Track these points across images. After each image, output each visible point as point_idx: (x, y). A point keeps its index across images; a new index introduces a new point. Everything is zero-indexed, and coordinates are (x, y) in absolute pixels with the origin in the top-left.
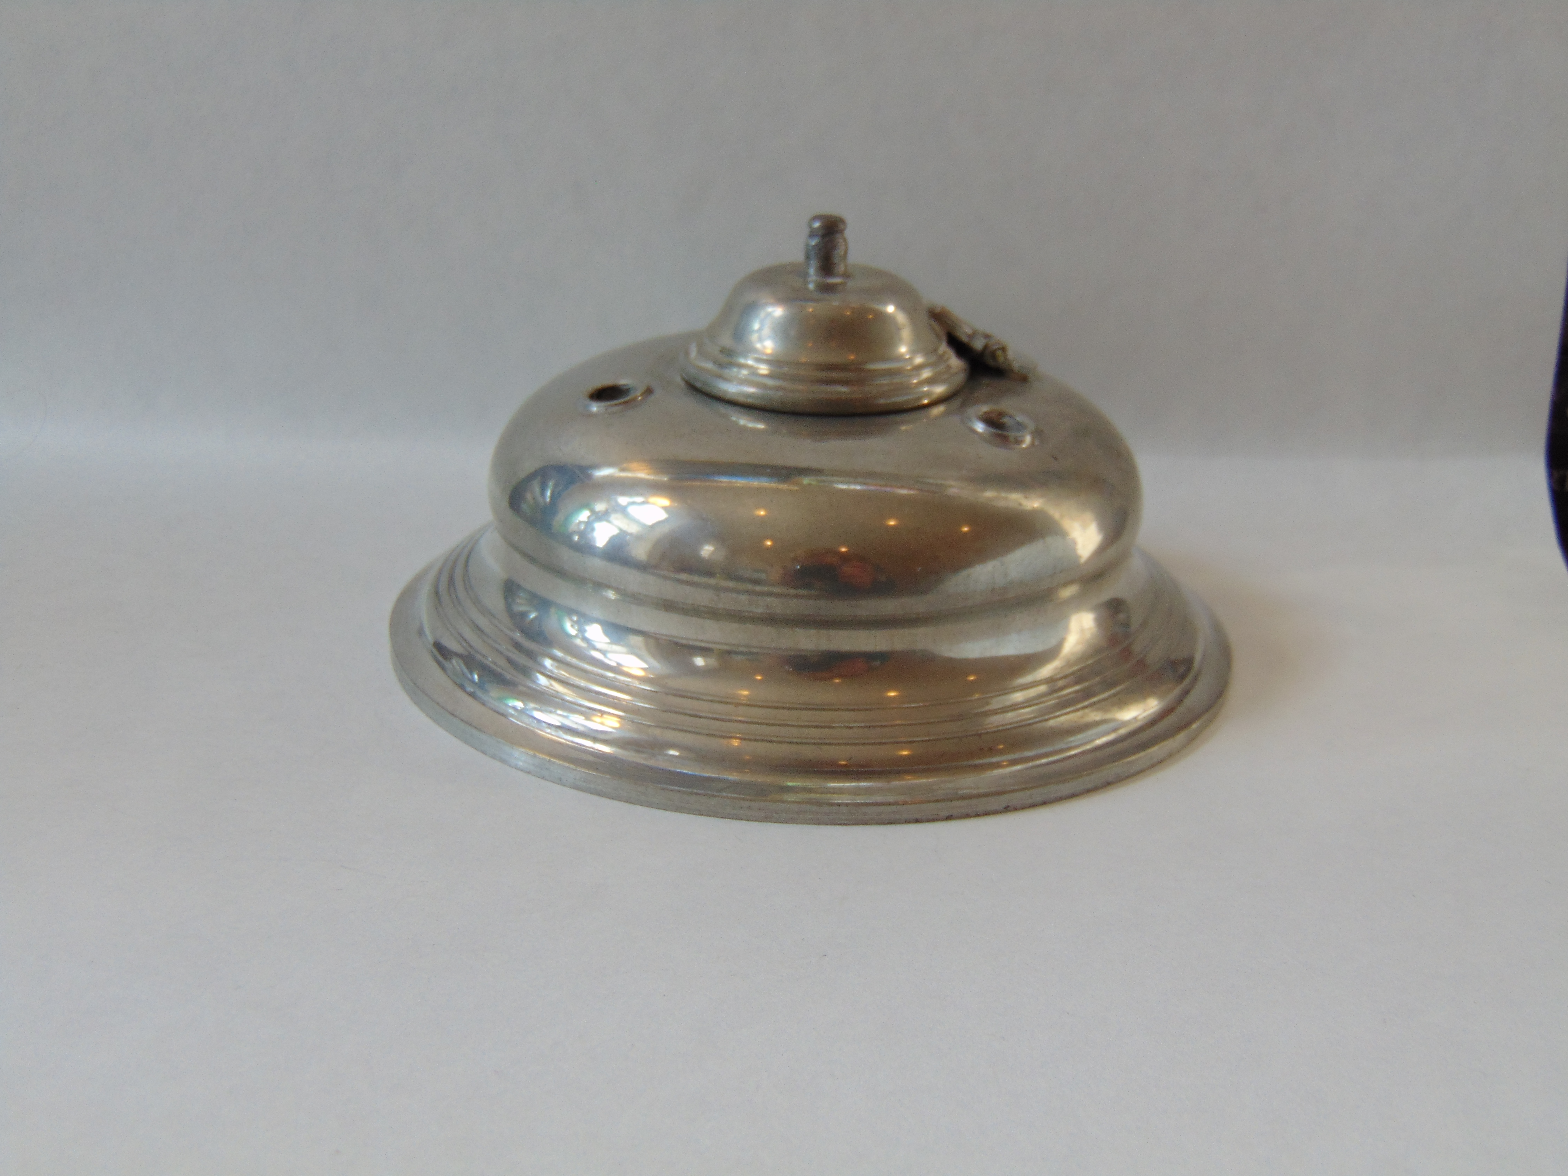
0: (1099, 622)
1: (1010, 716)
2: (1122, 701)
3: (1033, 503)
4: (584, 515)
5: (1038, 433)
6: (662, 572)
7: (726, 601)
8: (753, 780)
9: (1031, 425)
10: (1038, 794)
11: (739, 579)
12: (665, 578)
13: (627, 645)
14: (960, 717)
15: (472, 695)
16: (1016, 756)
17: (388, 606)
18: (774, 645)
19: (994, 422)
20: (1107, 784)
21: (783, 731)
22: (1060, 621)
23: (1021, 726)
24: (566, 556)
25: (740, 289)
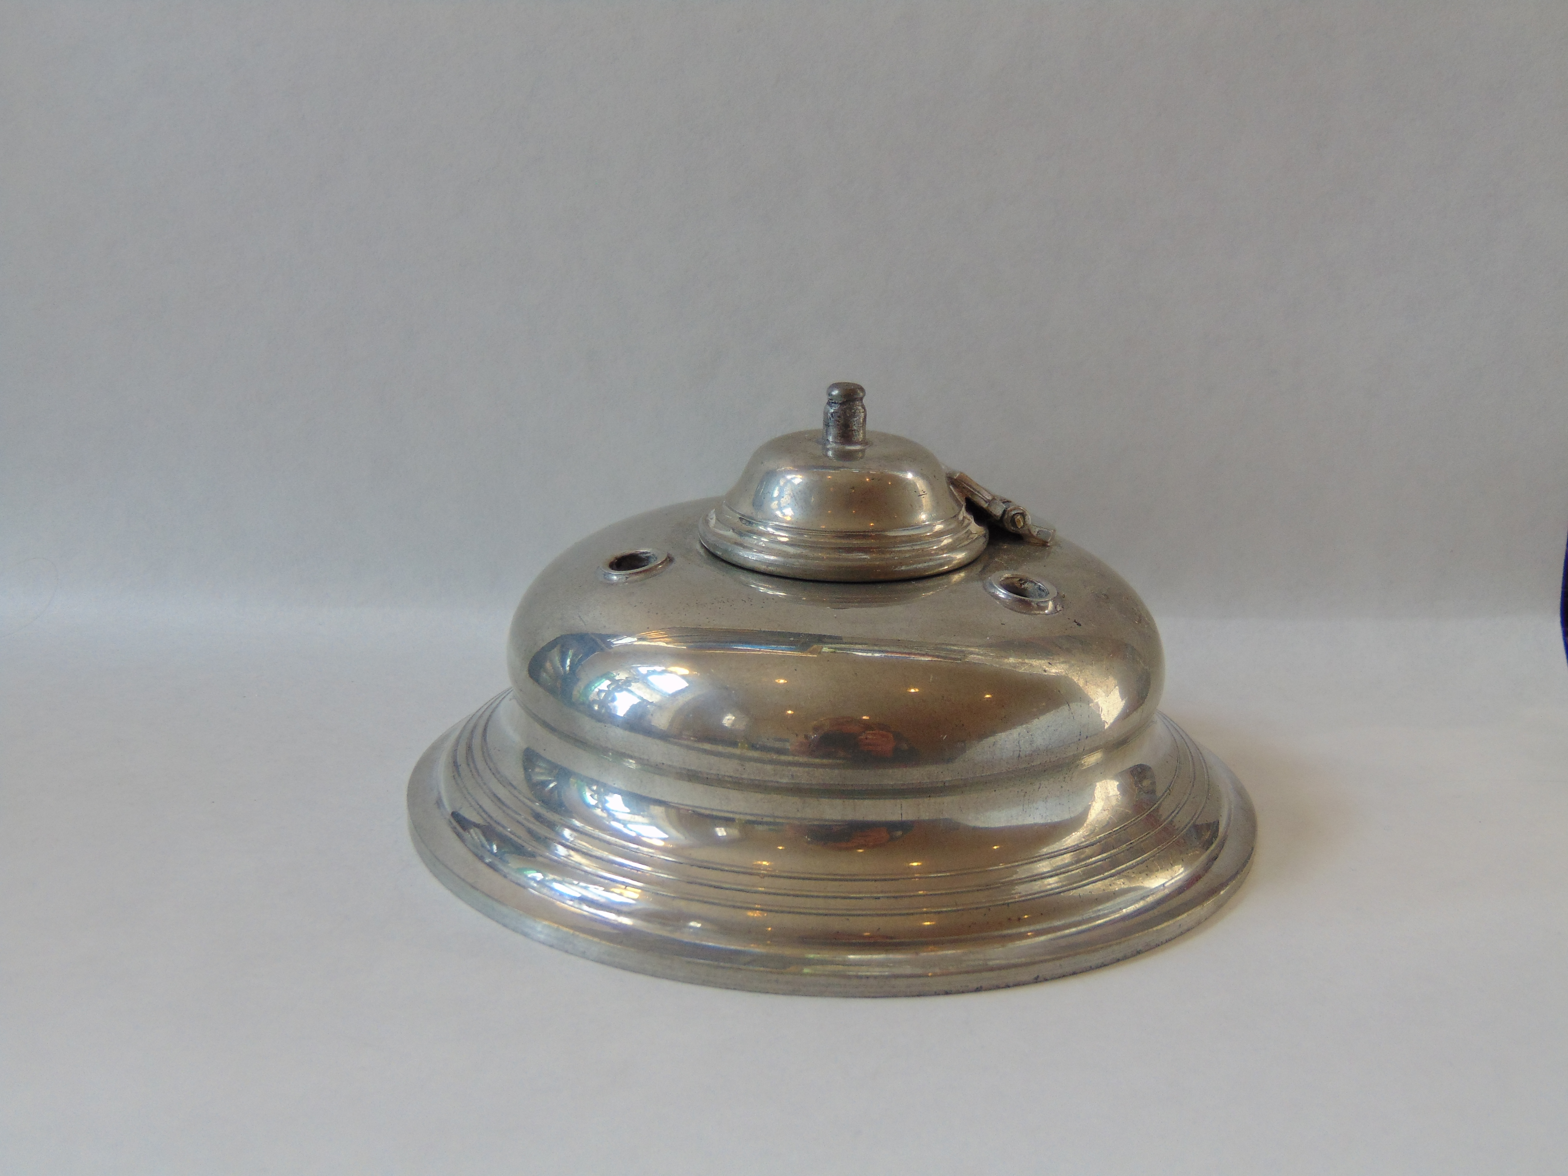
0: (1123, 789)
1: (1037, 886)
2: (1148, 870)
3: (1055, 669)
4: (604, 685)
5: (1059, 599)
6: (683, 742)
7: (752, 772)
8: (780, 952)
9: (1053, 592)
10: (1067, 964)
11: (764, 749)
12: (688, 747)
13: (651, 817)
14: (988, 887)
15: (490, 866)
16: (1045, 925)
17: (406, 777)
18: (799, 815)
19: (1015, 588)
20: (1138, 953)
21: (809, 902)
22: (1086, 788)
23: (1050, 895)
24: (589, 728)
25: (760, 455)
